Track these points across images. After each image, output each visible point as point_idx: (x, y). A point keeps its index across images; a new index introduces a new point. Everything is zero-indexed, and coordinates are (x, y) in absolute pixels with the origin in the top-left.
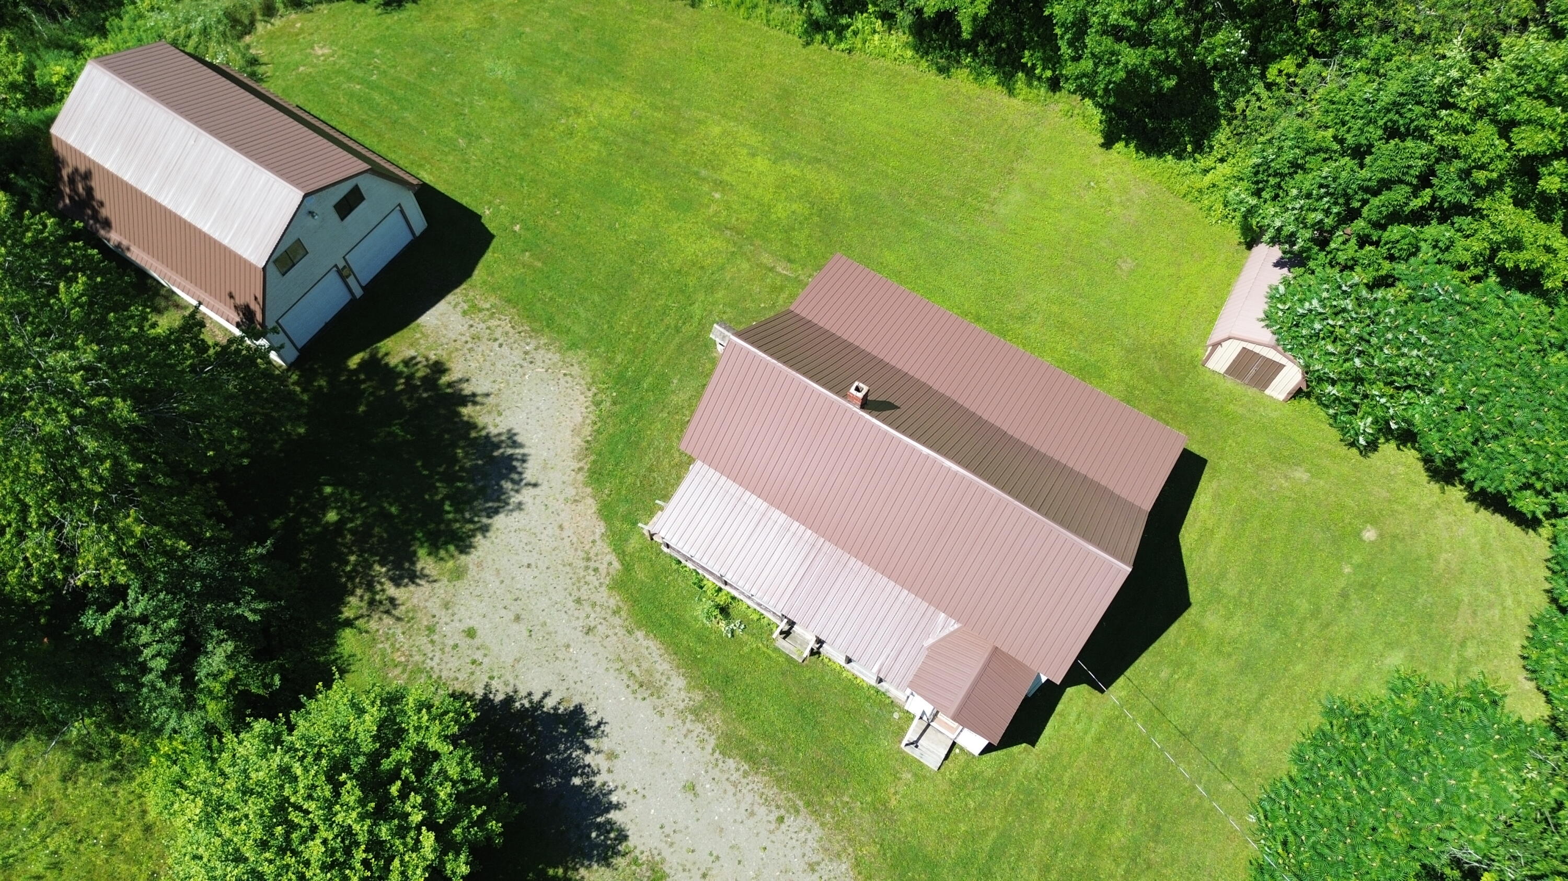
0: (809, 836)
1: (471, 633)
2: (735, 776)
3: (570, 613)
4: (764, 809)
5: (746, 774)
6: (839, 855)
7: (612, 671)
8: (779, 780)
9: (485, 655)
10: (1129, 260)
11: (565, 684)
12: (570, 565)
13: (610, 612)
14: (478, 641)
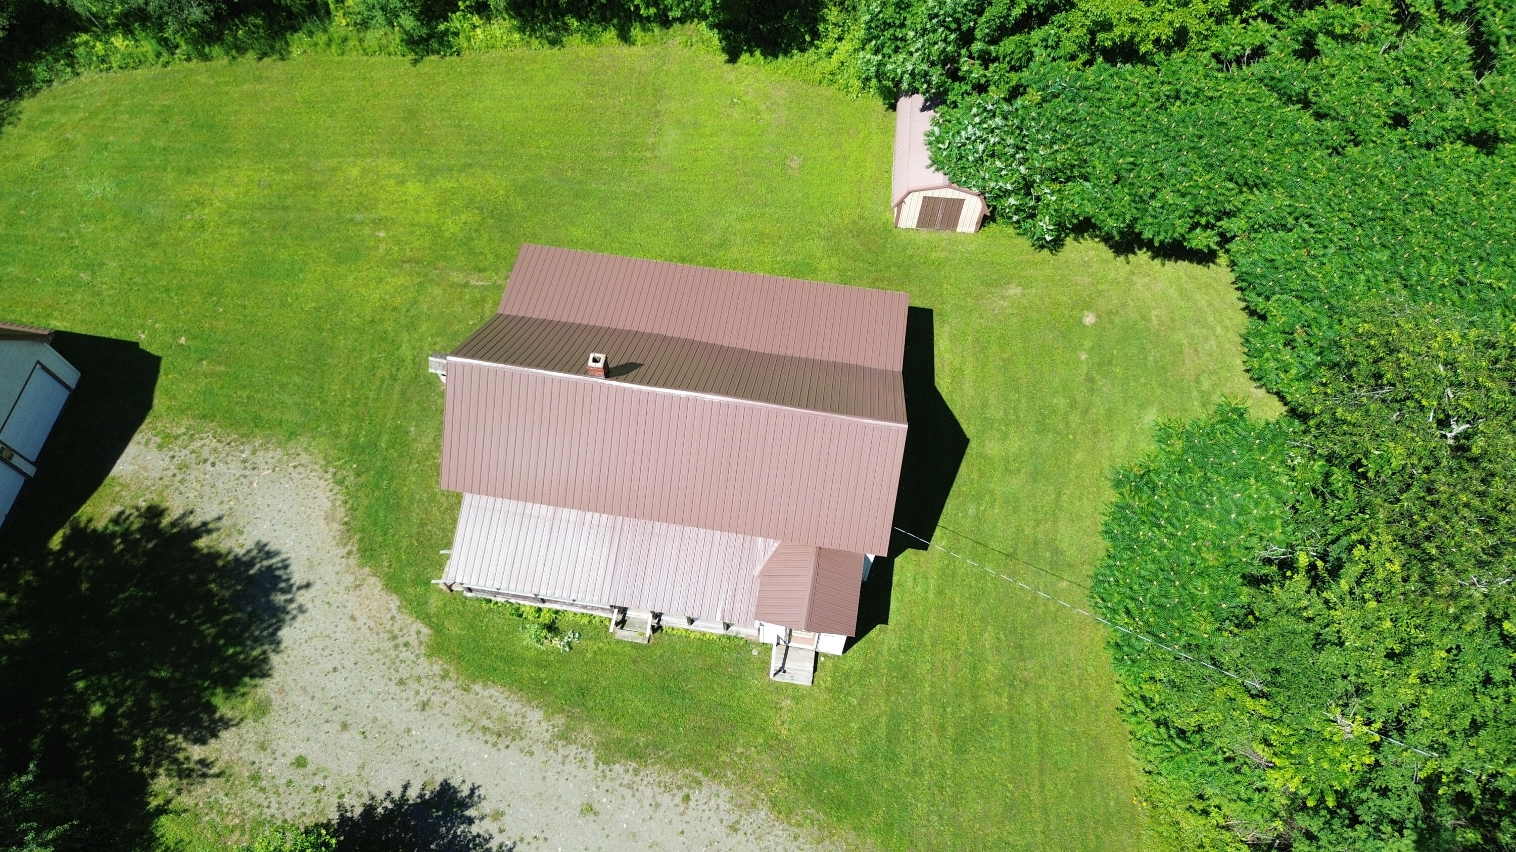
0: (720, 801)
1: (301, 762)
2: (627, 778)
3: (397, 697)
4: (666, 795)
5: (636, 772)
6: (754, 805)
7: (464, 735)
8: (670, 763)
9: (325, 778)
10: (795, 158)
11: (422, 769)
12: (378, 651)
13: (438, 679)
14: (311, 767)
